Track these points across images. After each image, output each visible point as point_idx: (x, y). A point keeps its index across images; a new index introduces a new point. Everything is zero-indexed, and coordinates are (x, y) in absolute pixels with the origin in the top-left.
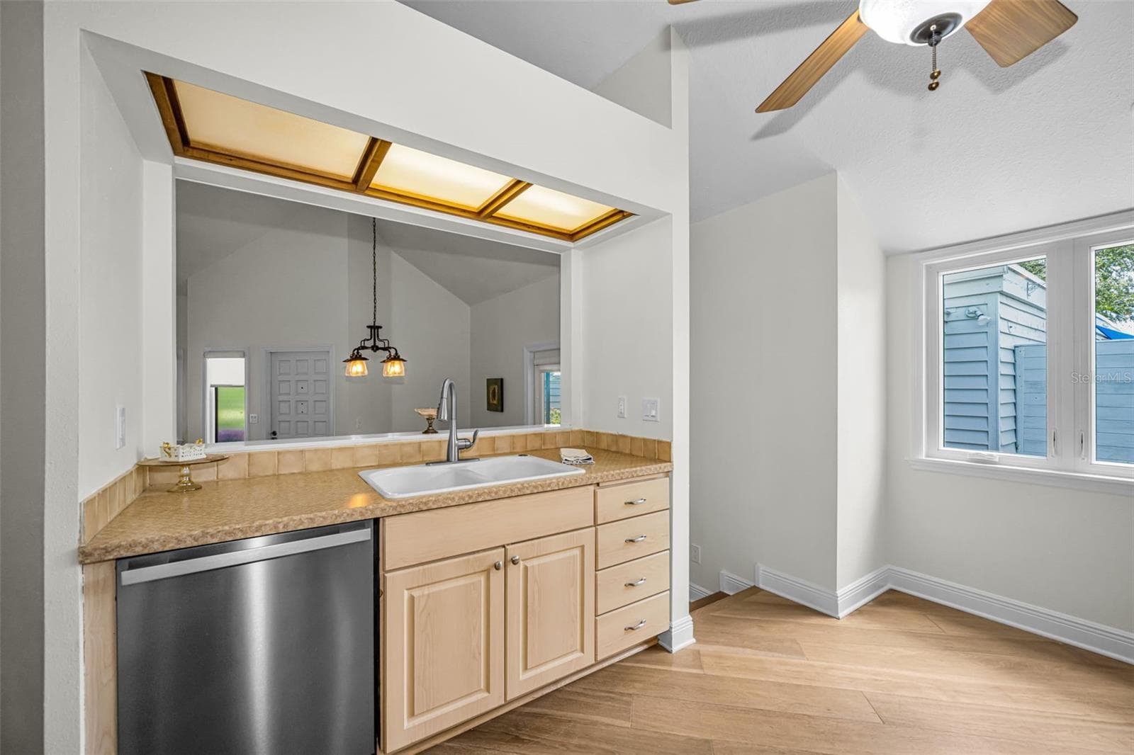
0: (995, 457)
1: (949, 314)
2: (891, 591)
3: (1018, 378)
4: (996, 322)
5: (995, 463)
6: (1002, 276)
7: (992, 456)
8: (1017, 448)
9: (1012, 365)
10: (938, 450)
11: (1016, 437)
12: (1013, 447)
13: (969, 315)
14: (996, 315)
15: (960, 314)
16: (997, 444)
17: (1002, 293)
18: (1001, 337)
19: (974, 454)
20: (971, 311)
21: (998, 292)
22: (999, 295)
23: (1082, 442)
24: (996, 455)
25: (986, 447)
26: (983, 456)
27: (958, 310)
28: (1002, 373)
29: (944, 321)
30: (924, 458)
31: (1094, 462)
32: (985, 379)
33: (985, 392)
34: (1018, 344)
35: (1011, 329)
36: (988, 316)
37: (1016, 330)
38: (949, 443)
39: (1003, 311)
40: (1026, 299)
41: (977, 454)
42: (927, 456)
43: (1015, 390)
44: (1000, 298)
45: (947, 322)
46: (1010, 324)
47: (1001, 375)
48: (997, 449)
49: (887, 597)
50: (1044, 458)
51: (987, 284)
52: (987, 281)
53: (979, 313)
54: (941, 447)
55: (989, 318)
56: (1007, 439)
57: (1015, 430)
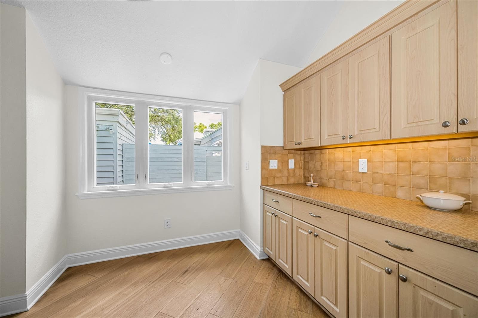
0: (118, 187)
1: (98, 127)
2: (69, 269)
3: (123, 156)
4: (116, 134)
5: (118, 190)
6: (118, 115)
7: (116, 186)
8: (123, 183)
9: (121, 151)
10: (93, 187)
11: (123, 178)
12: (122, 182)
13: (107, 129)
14: (116, 130)
15: (103, 128)
16: (117, 182)
17: (118, 122)
18: (118, 139)
19: (109, 187)
20: (107, 127)
21: (117, 121)
22: (117, 123)
23: (146, 177)
24: (118, 186)
25: (113, 183)
26: (113, 187)
27: (102, 126)
28: (119, 154)
29: (96, 130)
30: (86, 193)
31: (149, 184)
32: (112, 156)
33: (112, 161)
34: (123, 143)
35: (121, 137)
36: (114, 130)
37: (123, 138)
38: (98, 184)
39: (119, 129)
40: (126, 126)
41: (111, 187)
42: (88, 191)
43: (122, 161)
44: (118, 124)
45: (97, 131)
46: (121, 135)
47: (118, 154)
48: (117, 184)
49: (65, 274)
50: (135, 185)
51: (113, 117)
52: (114, 116)
53: (110, 129)
54: (95, 186)
55: (114, 131)
56: (120, 179)
57: (123, 176)
